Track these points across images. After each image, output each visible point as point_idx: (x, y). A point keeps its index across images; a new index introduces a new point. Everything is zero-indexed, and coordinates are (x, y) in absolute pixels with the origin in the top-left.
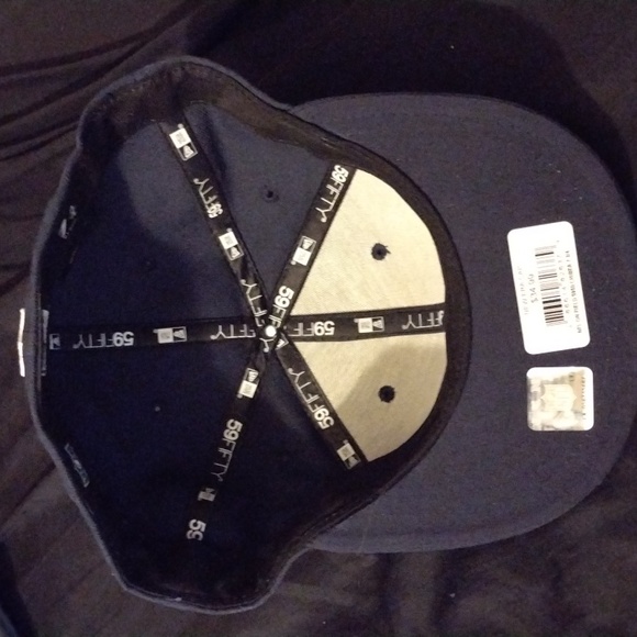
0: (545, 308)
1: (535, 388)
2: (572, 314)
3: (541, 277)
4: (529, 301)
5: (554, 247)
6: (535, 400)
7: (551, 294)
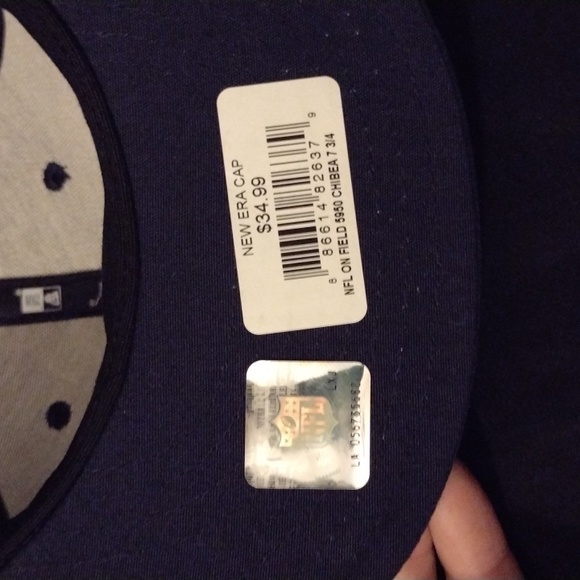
0: (283, 244)
1: (259, 403)
2: (337, 258)
3: (277, 184)
4: (253, 229)
5: (306, 124)
6: (259, 425)
7: (296, 216)
